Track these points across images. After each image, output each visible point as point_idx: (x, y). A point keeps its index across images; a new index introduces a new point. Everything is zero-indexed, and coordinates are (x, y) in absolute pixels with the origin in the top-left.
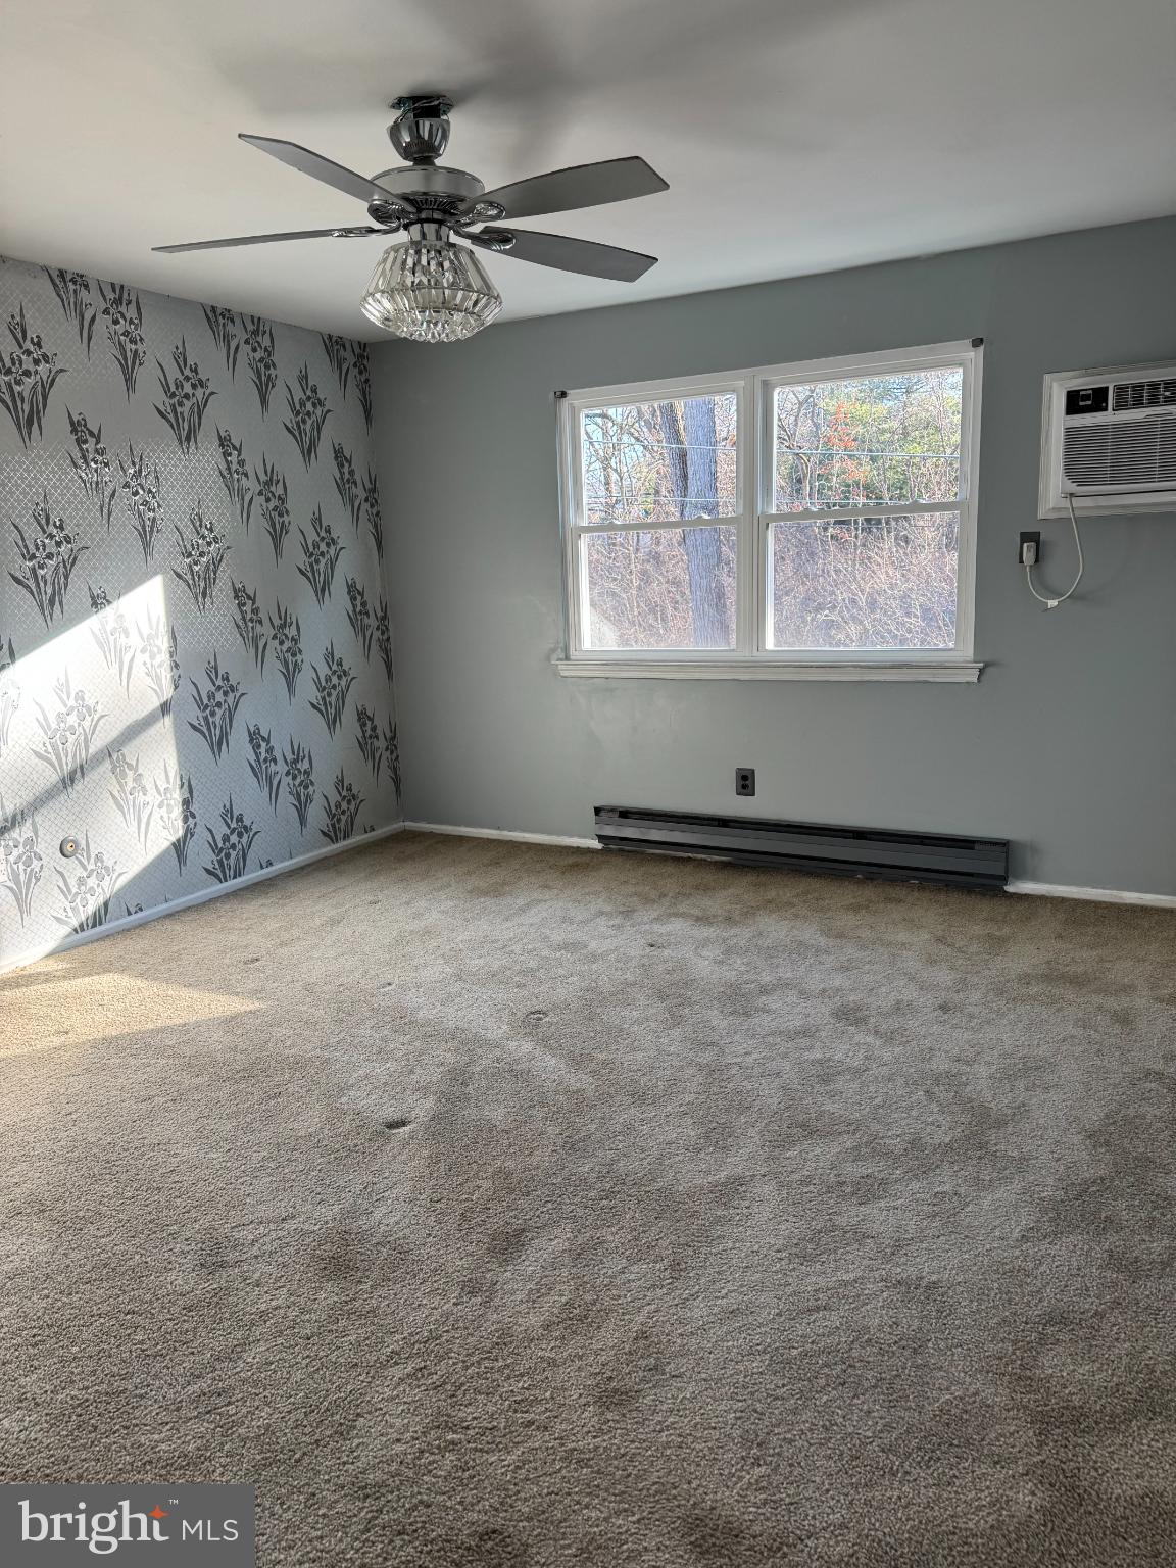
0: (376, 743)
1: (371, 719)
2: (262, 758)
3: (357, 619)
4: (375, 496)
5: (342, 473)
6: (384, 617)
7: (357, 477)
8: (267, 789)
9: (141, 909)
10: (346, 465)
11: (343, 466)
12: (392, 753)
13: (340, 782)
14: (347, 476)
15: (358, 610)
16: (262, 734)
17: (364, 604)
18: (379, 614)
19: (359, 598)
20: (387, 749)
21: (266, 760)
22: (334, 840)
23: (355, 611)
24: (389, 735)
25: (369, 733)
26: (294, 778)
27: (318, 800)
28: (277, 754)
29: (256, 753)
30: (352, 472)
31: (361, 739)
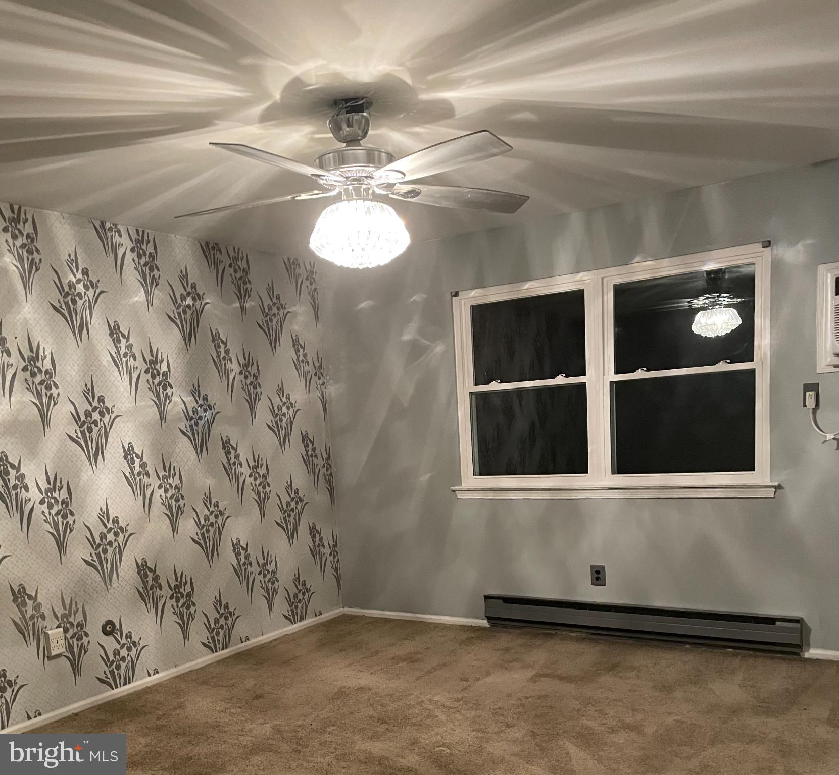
0: (323, 550)
1: (319, 533)
2: (242, 563)
3: (308, 461)
4: (322, 371)
5: (298, 357)
6: (328, 459)
7: (309, 358)
8: (245, 585)
9: (158, 672)
10: (301, 350)
11: (299, 351)
12: (334, 557)
13: (297, 579)
14: (301, 358)
15: (310, 454)
16: (242, 544)
17: (314, 449)
18: (325, 456)
19: (310, 445)
20: (330, 555)
21: (244, 564)
22: (293, 622)
23: (307, 454)
24: (332, 544)
25: (318, 542)
26: (264, 576)
27: (281, 592)
28: (253, 559)
29: (237, 559)
30: (305, 355)
31: (312, 548)
